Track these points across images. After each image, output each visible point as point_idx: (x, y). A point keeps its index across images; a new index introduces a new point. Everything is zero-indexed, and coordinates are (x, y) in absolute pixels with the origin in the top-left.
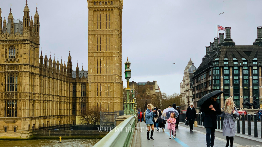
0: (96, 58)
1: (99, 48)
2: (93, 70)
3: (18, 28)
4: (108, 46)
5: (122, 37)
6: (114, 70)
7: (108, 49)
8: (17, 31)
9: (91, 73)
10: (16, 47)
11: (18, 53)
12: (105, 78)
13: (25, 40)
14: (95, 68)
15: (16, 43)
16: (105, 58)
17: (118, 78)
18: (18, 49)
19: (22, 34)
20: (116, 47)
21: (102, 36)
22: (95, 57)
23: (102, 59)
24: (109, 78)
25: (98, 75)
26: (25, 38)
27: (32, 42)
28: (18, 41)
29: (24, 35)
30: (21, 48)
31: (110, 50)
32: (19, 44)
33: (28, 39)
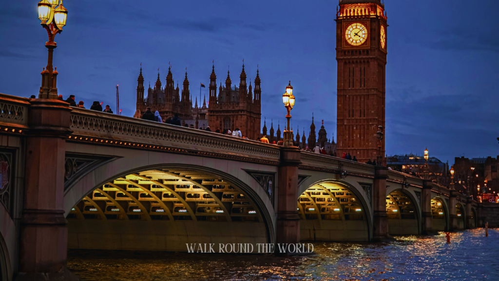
0: (347, 127)
1: (351, 113)
2: (343, 142)
3: (234, 97)
4: (362, 111)
5: (386, 97)
6: (370, 143)
7: (362, 115)
8: (232, 100)
9: (341, 147)
10: (231, 119)
11: (233, 125)
12: (358, 153)
13: (241, 111)
14: (345, 140)
15: (232, 114)
16: (358, 127)
17: (375, 153)
18: (233, 121)
19: (238, 103)
20: (373, 112)
21: (355, 98)
22: (345, 125)
23: (355, 128)
24: (364, 153)
25: (350, 149)
26: (241, 108)
27: (250, 112)
28: (233, 111)
29: (241, 105)
30: (237, 119)
31: (366, 116)
32: (235, 115)
33: (245, 109)
